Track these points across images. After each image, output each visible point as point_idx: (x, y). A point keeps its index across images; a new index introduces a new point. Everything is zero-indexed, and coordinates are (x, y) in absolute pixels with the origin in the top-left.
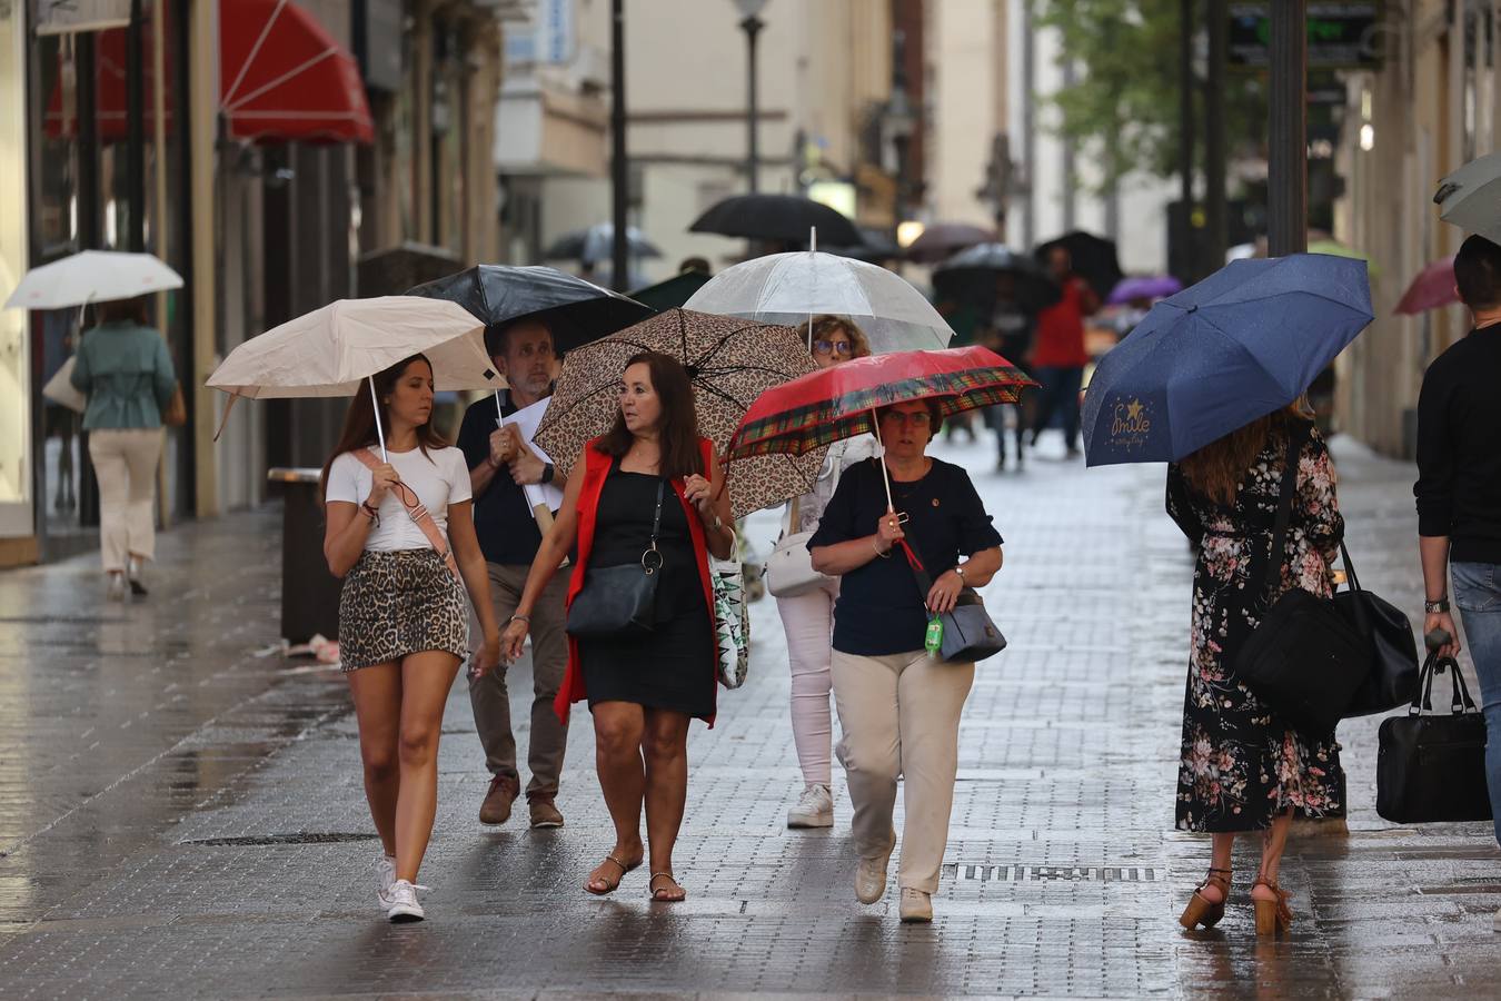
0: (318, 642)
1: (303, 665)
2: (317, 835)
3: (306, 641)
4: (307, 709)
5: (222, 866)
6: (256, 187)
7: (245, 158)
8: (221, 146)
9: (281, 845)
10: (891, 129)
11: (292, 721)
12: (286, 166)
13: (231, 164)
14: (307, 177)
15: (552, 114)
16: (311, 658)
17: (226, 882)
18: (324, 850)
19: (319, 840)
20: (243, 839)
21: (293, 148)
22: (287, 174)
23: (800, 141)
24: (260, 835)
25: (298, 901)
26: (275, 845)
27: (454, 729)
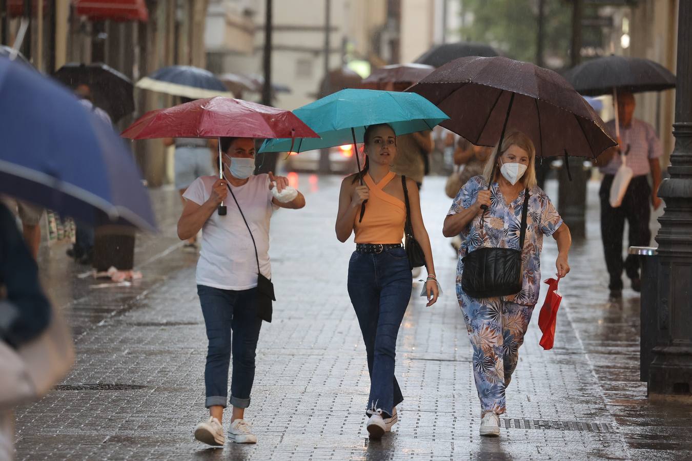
0: (112, 271)
1: (104, 283)
2: (109, 385)
3: (106, 270)
4: (106, 307)
5: (51, 403)
6: (88, 41)
7: (83, 26)
8: (71, 20)
9: (87, 391)
10: (386, 37)
11: (97, 314)
12: (103, 31)
13: (75, 29)
14: (114, 39)
15: (230, 24)
16: (108, 279)
17: (52, 414)
18: (112, 396)
19: (109, 388)
20: (65, 386)
21: (107, 23)
22: (103, 36)
23: (345, 42)
24: (75, 384)
25: (96, 429)
26: (84, 390)
27: (186, 322)
